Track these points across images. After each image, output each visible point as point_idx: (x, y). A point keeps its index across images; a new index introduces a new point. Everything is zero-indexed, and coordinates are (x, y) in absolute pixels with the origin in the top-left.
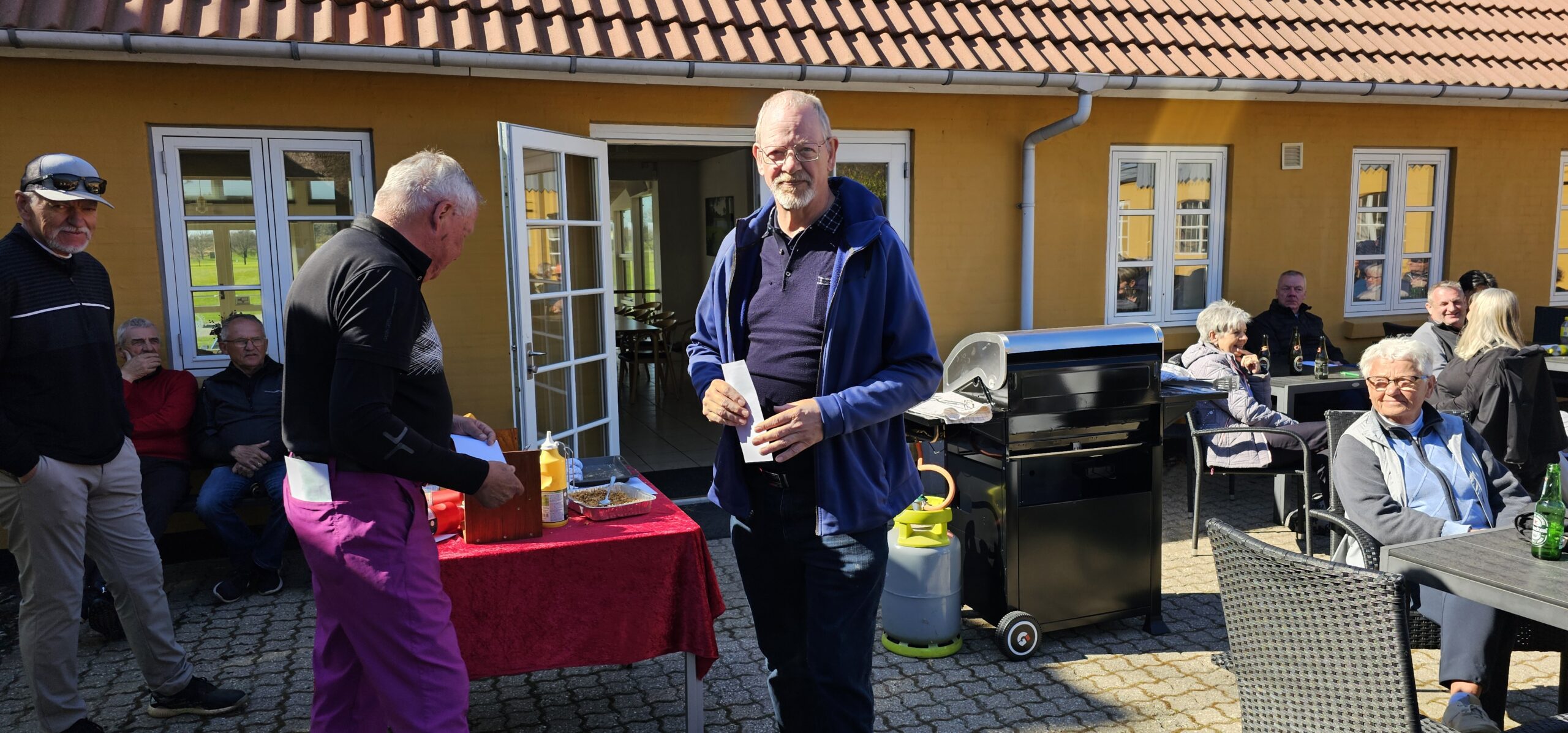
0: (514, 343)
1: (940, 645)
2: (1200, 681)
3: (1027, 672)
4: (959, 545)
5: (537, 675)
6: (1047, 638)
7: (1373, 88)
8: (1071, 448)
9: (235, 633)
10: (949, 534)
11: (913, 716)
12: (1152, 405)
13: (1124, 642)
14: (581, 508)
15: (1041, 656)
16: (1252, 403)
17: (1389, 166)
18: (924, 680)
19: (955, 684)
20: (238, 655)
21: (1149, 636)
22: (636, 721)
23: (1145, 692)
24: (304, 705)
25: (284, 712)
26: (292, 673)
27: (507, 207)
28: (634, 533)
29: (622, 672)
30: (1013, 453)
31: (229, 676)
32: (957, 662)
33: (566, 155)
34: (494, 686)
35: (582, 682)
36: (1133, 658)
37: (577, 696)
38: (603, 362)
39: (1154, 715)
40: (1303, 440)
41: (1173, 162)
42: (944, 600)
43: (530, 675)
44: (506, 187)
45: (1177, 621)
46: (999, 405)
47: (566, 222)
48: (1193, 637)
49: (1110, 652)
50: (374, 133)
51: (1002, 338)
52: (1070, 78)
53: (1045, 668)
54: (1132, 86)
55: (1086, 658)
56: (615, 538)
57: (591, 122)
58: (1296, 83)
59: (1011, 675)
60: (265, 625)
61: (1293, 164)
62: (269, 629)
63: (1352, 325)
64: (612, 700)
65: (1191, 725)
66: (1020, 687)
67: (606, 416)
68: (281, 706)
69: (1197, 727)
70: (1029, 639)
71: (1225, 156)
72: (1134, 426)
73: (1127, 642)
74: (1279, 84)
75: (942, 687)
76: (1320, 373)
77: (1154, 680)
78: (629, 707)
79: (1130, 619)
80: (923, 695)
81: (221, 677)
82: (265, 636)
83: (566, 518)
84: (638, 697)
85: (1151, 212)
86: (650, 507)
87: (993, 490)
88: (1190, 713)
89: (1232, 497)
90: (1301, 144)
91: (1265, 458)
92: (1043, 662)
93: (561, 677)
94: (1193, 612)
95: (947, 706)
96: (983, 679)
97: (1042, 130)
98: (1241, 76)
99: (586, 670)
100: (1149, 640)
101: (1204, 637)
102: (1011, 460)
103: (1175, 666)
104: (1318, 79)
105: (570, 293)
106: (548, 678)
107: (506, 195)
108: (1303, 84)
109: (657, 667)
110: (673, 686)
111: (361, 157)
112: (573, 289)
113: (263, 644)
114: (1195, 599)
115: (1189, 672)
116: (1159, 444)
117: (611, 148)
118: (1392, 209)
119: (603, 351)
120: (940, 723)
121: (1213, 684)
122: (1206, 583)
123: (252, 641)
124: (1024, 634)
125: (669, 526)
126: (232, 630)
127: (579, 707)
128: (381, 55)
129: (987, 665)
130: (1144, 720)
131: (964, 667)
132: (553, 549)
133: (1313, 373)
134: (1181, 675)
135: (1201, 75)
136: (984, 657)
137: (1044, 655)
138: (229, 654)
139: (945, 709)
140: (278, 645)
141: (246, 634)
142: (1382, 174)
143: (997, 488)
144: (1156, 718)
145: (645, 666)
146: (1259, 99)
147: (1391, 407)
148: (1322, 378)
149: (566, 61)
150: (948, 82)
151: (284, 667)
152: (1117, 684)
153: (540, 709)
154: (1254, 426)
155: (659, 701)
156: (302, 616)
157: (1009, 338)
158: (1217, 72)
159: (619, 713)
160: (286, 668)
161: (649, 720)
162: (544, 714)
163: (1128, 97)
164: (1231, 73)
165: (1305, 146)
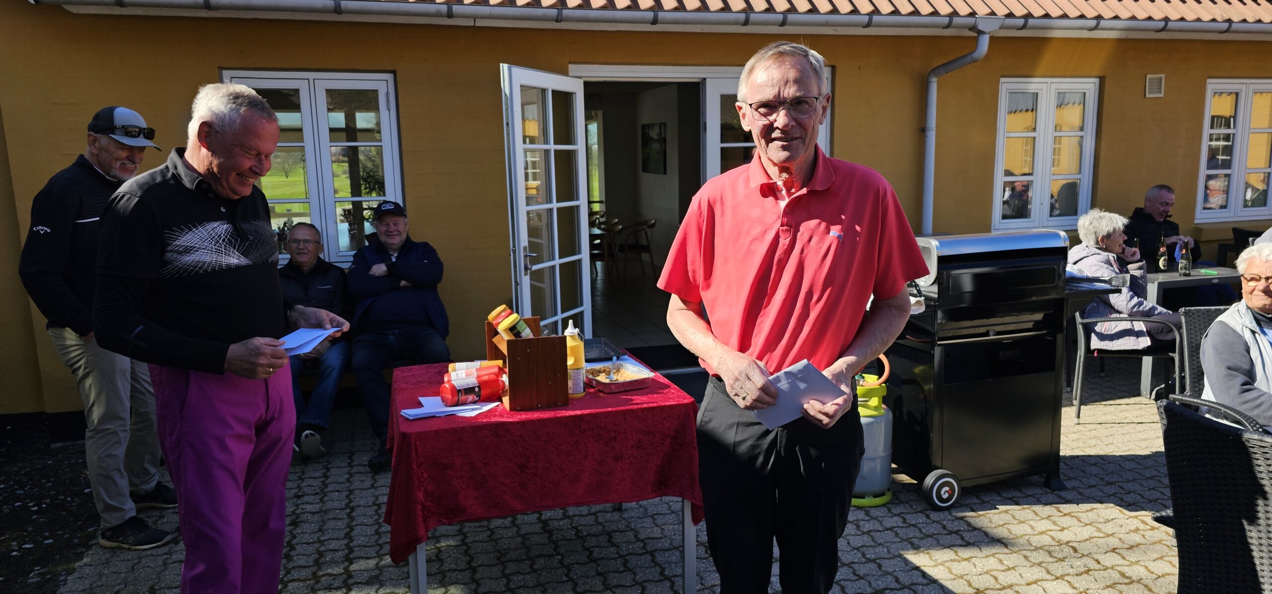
0: (514, 246)
1: (875, 496)
2: (1099, 530)
3: (950, 520)
4: (891, 416)
5: (547, 514)
6: (964, 491)
7: (1230, 26)
8: (987, 334)
9: (303, 477)
10: (883, 406)
11: (860, 555)
12: (1056, 300)
13: (1028, 496)
14: (594, 383)
15: (959, 507)
16: (1132, 298)
17: (1237, 93)
18: (864, 525)
19: (891, 529)
20: (307, 495)
21: (1049, 491)
22: (632, 554)
23: (1053, 539)
24: (366, 536)
25: (352, 541)
26: (353, 509)
27: (508, 134)
28: (641, 404)
29: (614, 514)
30: (940, 340)
31: (303, 511)
32: (890, 511)
33: (554, 92)
34: (513, 522)
35: (583, 521)
36: (1038, 508)
37: (582, 532)
38: (580, 261)
39: (1064, 558)
40: (1176, 328)
41: (1053, 91)
42: (879, 461)
43: (541, 515)
44: (507, 118)
45: (1070, 479)
46: (928, 299)
47: (552, 147)
48: (1087, 492)
49: (1017, 504)
50: (398, 74)
51: (934, 243)
52: (971, 20)
53: (965, 517)
54: (1024, 27)
55: (998, 509)
56: (628, 407)
57: (570, 63)
58: (1163, 23)
59: (937, 522)
60: (325, 471)
61: (1155, 92)
62: (329, 474)
63: (1202, 230)
64: (610, 537)
65: (1097, 567)
66: (946, 532)
67: (582, 305)
68: (348, 536)
69: (1102, 568)
70: (950, 492)
71: (1098, 86)
72: (1039, 316)
73: (1031, 496)
74: (1150, 24)
75: (880, 531)
76: (1183, 271)
77: (1059, 528)
78: (625, 542)
79: (1031, 478)
80: (865, 538)
81: (298, 511)
82: (327, 479)
83: (584, 391)
84: (631, 534)
85: (1033, 134)
86: (650, 382)
87: (918, 370)
88: (1095, 556)
89: (1103, 374)
90: (1163, 76)
91: (1145, 342)
92: (963, 512)
93: (565, 516)
94: (1083, 471)
95: (887, 547)
96: (914, 525)
97: (944, 65)
98: (1116, 18)
99: (584, 510)
100: (1050, 495)
101: (1094, 492)
102: (940, 345)
103: (1075, 517)
104: (1182, 19)
105: (555, 205)
106: (555, 517)
107: (508, 124)
108: (1170, 23)
109: (642, 509)
110: (657, 526)
111: (387, 94)
112: (558, 201)
113: (326, 486)
114: (1083, 460)
115: (1088, 522)
116: (1062, 332)
117: (586, 84)
118: (1239, 131)
119: (580, 253)
120: (883, 561)
121: (1110, 532)
122: (1091, 447)
123: (317, 483)
124: (947, 489)
125: (670, 399)
126: (300, 474)
127: (585, 541)
128: (406, 9)
129: (915, 513)
130: (1056, 562)
131: (896, 515)
132: (581, 416)
133: (1177, 270)
134: (1082, 524)
135: (1082, 17)
136: (911, 506)
137: (961, 506)
138: (300, 494)
139: (885, 550)
140: (338, 487)
141: (311, 478)
142: (1230, 100)
143: (921, 368)
144: (1066, 560)
145: (632, 509)
146: (1130, 37)
147: (1260, 300)
148: (1185, 275)
149: (554, 12)
150: (868, 25)
151: (346, 505)
152: (1028, 531)
153: (553, 542)
154: (1133, 316)
155: (649, 538)
156: (353, 464)
157: (939, 242)
158: (1096, 14)
159: (618, 547)
160: (347, 505)
161: (643, 554)
162: (557, 547)
163: (1018, 36)
164: (1108, 14)
165: (1166, 77)
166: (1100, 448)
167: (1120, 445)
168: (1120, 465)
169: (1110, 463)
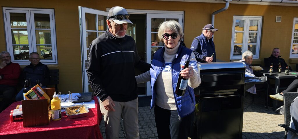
0: (82, 60)
8: (218, 95)
12: (241, 85)
27: (81, 27)
33: (98, 15)
41: (249, 20)
47: (98, 31)
50: (55, 9)
51: (200, 65)
61: (279, 21)
71: (262, 19)
72: (236, 90)
74: (277, 1)
83: (60, 118)
85: (243, 32)
97: (217, 11)
102: (200, 99)
107: (81, 24)
108: (283, 1)
111: (52, 15)
146: (271, 5)
163: (238, 3)
165: (282, 17)
167: (264, 129)
168: (263, 138)
169: (260, 136)
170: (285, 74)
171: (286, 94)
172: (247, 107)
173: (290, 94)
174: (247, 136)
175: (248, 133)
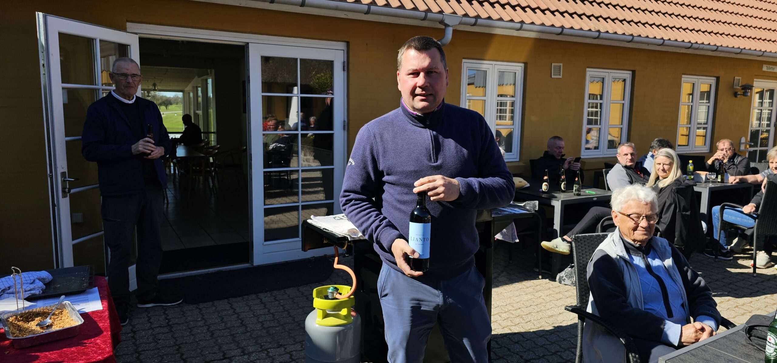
0: (51, 172)
7: (599, 35)
10: (353, 314)
12: (486, 221)
17: (603, 78)
27: (44, 74)
33: (101, 40)
41: (496, 71)
44: (43, 59)
52: (440, 16)
54: (475, 24)
57: (129, 22)
58: (561, 29)
61: (557, 75)
63: (585, 163)
71: (523, 69)
74: (552, 29)
76: (576, 192)
85: (484, 98)
86: (78, 331)
90: (561, 64)
98: (533, 23)
104: (572, 28)
108: (564, 29)
114: (510, 339)
118: (604, 102)
122: (515, 325)
135: (512, 21)
142: (599, 83)
146: (541, 37)
148: (578, 195)
150: (367, 12)
158: (520, 20)
163: (473, 31)
164: (528, 21)
165: (563, 66)
166: (522, 326)
167: (535, 322)
168: (534, 342)
169: (528, 340)
170: (572, 194)
171: (578, 237)
172: (499, 275)
173: (584, 237)
174: (500, 342)
175: (504, 334)
